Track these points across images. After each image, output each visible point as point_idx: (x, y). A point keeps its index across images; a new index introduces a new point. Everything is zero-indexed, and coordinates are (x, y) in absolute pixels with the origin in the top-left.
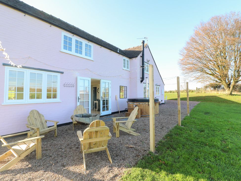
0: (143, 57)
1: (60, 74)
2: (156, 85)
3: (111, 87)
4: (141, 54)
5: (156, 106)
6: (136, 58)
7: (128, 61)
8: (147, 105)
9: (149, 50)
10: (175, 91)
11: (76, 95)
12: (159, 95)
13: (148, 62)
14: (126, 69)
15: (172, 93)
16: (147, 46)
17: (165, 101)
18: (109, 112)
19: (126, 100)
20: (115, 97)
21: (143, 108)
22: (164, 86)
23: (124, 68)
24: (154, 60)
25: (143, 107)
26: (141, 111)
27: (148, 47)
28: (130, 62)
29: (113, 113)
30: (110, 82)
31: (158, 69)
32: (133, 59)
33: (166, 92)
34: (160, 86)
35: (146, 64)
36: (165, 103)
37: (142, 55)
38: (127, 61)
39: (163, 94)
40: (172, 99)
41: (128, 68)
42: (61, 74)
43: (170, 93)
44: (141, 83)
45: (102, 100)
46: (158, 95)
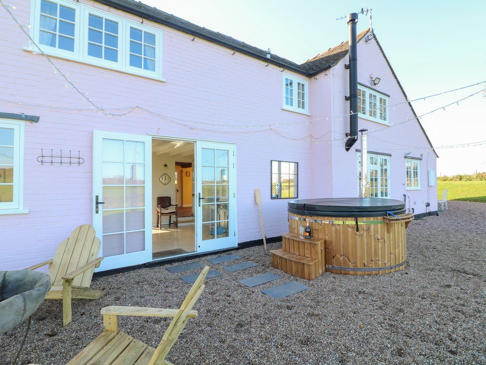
0: (352, 68)
1: (22, 123)
2: (405, 157)
3: (235, 165)
4: (346, 60)
5: (388, 232)
6: (327, 72)
7: (301, 86)
8: (350, 230)
9: (380, 47)
10: (475, 177)
11: (91, 189)
12: (419, 188)
13: (375, 84)
14: (295, 108)
15: (463, 182)
16: (369, 34)
17: (439, 205)
18: (231, 241)
19: (283, 205)
20: (252, 196)
21: (334, 240)
22: (435, 161)
23: (288, 108)
24: (398, 81)
25: (334, 235)
26: (326, 248)
27: (376, 39)
28: (310, 88)
29: (242, 246)
30: (232, 148)
31: (412, 109)
32: (317, 77)
33: (445, 179)
34: (421, 159)
35: (368, 92)
36: (442, 211)
37: (350, 62)
38: (299, 84)
39: (432, 183)
40: (464, 197)
41: (302, 105)
42: (29, 123)
43: (459, 182)
44: (347, 150)
45: (201, 204)
46: (413, 188)
